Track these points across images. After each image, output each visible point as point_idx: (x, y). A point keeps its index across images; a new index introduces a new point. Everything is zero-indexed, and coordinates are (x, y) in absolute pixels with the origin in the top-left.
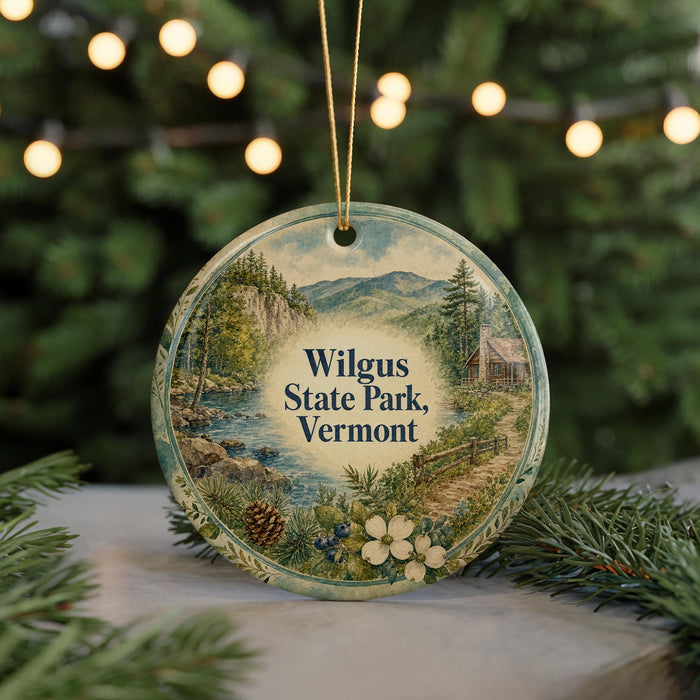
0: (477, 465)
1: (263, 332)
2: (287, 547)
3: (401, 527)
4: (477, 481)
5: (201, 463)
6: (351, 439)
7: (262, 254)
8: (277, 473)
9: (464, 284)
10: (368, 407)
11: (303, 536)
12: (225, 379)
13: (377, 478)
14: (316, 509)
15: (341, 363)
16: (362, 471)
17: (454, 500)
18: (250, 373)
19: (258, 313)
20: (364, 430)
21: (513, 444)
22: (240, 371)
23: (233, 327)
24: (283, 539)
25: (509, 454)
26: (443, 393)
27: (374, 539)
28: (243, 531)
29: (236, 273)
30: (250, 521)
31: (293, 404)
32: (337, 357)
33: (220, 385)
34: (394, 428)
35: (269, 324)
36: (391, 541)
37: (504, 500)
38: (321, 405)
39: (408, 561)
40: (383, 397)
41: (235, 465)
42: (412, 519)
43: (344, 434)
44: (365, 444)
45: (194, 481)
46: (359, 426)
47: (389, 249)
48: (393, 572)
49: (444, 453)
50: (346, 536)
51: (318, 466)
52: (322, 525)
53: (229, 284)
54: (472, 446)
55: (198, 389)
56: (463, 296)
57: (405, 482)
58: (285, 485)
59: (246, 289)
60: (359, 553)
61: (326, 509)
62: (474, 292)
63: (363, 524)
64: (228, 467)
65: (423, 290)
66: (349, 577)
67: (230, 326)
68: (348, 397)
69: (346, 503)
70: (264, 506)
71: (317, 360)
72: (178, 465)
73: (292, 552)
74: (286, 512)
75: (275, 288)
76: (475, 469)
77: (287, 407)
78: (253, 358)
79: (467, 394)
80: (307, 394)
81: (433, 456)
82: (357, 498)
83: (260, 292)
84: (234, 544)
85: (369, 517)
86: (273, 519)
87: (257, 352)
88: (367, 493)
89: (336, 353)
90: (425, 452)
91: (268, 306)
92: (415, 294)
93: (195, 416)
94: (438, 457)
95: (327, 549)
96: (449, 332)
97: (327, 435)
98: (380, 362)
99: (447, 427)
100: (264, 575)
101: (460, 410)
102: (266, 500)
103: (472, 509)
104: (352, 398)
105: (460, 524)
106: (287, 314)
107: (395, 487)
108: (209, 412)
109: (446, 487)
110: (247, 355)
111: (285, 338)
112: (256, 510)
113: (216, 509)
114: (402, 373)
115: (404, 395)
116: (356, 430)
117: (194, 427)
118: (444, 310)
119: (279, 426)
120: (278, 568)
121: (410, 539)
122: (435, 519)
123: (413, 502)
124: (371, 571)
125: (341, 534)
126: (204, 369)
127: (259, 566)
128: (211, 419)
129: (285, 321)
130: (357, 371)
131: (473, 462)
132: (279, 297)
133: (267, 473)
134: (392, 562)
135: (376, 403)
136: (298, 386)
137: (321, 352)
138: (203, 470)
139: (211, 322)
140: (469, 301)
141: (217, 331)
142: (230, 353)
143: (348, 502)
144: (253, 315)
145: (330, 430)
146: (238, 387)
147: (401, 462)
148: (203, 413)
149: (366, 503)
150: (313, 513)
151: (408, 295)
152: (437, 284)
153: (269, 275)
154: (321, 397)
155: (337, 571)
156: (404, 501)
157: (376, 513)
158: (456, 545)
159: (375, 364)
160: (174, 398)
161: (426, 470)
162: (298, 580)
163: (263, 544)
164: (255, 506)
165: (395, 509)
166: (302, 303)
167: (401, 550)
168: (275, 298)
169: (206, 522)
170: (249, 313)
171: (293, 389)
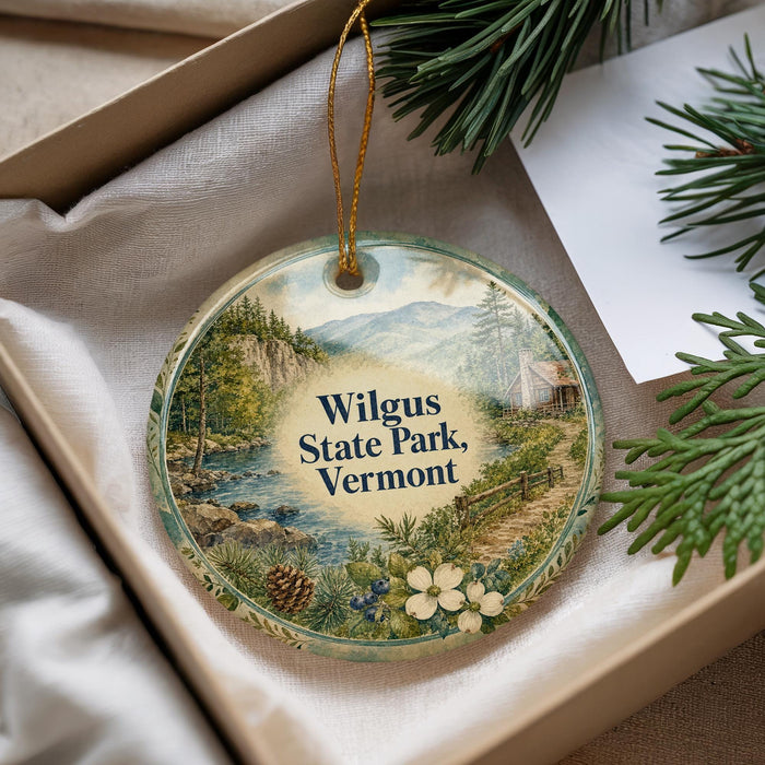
0: (531, 501)
1: (267, 382)
2: (319, 611)
3: (449, 576)
4: (532, 517)
5: (210, 530)
6: (381, 487)
7: (258, 299)
8: (298, 532)
9: (496, 308)
10: (397, 451)
11: (335, 597)
12: (229, 438)
13: (416, 527)
14: (348, 567)
15: (361, 406)
16: (397, 520)
17: (508, 541)
18: (256, 428)
19: (259, 362)
20: (396, 476)
21: (570, 473)
22: (245, 427)
23: (232, 381)
24: (313, 602)
25: (567, 486)
26: (483, 427)
27: (418, 592)
28: (265, 599)
29: (230, 323)
30: (273, 587)
31: (310, 456)
32: (355, 401)
33: (223, 445)
34: (430, 470)
35: (274, 373)
36: (439, 592)
37: (565, 535)
38: (343, 454)
39: (460, 611)
40: (413, 439)
41: (249, 529)
42: (461, 566)
43: (373, 483)
44: (397, 491)
45: (204, 550)
46: (388, 473)
47: (405, 279)
48: (444, 625)
49: (491, 491)
50: (387, 592)
51: (346, 520)
52: (357, 583)
53: (223, 335)
54: (522, 481)
55: (198, 451)
56: (497, 320)
57: (448, 527)
58: (310, 545)
59: (243, 339)
60: (403, 609)
61: (359, 565)
62: (507, 315)
63: (404, 577)
64: (241, 532)
65: (449, 319)
66: (393, 636)
67: (228, 380)
68: (374, 442)
69: (382, 556)
70: (287, 569)
71: (334, 407)
72: (183, 535)
73: (325, 615)
74: (314, 574)
75: (277, 334)
76: (529, 505)
77: (303, 460)
78: (259, 412)
79: (511, 425)
80: (325, 444)
81: (478, 496)
82: (395, 550)
83: (260, 340)
84: (257, 614)
85: (411, 569)
86: (299, 583)
87: (263, 404)
88: (406, 543)
89: (354, 396)
90: (468, 492)
91: (271, 354)
92: (440, 324)
93: (198, 480)
94: (484, 497)
95: (366, 609)
96: (484, 361)
97: (352, 486)
98: (407, 402)
99: (491, 463)
100: (294, 644)
101: (504, 443)
102: (290, 562)
103: (529, 548)
104: (378, 443)
105: (516, 565)
106: (294, 361)
107: (437, 534)
108: (214, 474)
109: (497, 528)
110: (252, 409)
111: (294, 386)
112: (279, 574)
113: (232, 578)
114: (433, 410)
115: (438, 434)
116: (386, 478)
117: (197, 493)
118: (475, 338)
119: (295, 482)
120: (309, 634)
121: (461, 588)
122: (487, 564)
123: (460, 548)
124: (418, 627)
125: (379, 591)
126: (203, 429)
127: (288, 634)
128: (217, 482)
129: (291, 369)
130: (380, 413)
131: (524, 497)
132: (282, 344)
133: (287, 533)
134: (442, 615)
135: (406, 446)
136: (314, 437)
137: (337, 398)
138: (213, 538)
139: (206, 378)
140: (504, 325)
141: (214, 386)
142: (232, 409)
143: (385, 555)
144: (254, 365)
145: (356, 480)
146: (244, 445)
147: (442, 506)
148: (207, 476)
149: (406, 555)
150: (345, 571)
151: (432, 326)
152: (465, 311)
153: (268, 321)
154: (342, 445)
155: (378, 631)
156: (449, 547)
157: (418, 564)
158: (514, 588)
159: (401, 405)
160: (171, 464)
161: (472, 512)
162: (335, 645)
163: (290, 610)
164: (277, 571)
165: (439, 558)
166: (309, 347)
167: (451, 601)
168: (277, 345)
169: (221, 593)
170: (249, 363)
171: (308, 441)
